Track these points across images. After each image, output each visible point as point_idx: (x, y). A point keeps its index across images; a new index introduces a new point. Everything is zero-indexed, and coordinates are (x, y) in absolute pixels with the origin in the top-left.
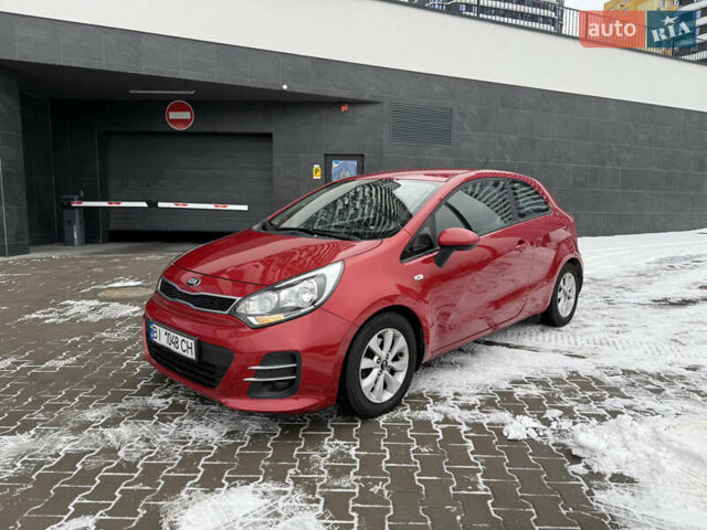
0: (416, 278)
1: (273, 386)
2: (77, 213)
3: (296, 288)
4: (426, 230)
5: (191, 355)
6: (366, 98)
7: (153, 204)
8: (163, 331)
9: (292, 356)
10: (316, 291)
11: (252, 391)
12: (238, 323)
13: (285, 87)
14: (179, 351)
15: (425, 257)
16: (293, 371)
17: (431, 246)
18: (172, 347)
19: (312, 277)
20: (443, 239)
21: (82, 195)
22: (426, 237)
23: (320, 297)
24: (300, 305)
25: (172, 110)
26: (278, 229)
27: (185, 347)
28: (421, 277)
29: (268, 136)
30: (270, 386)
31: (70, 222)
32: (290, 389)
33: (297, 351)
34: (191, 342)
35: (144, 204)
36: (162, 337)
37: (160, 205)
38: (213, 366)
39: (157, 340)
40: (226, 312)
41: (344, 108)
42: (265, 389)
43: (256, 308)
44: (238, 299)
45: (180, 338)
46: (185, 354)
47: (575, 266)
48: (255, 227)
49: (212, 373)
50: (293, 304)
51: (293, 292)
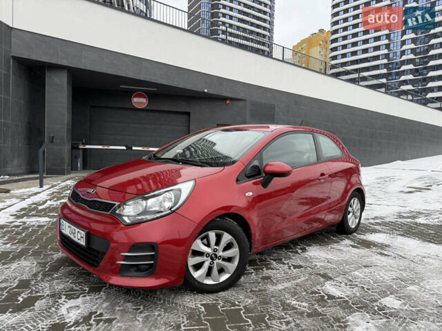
0: (247, 194)
1: (138, 268)
2: (81, 152)
3: (161, 198)
4: (256, 163)
5: (83, 242)
6: (240, 97)
7: (129, 148)
8: (68, 224)
9: (152, 246)
10: (173, 200)
11: (123, 271)
12: (116, 221)
13: (206, 91)
14: (76, 240)
15: (255, 181)
16: (152, 257)
17: (259, 174)
18: (72, 236)
19: (171, 190)
20: (268, 169)
21: (84, 141)
22: (255, 167)
23: (175, 204)
24: (162, 210)
25: (135, 97)
26: (159, 159)
27: (79, 237)
28: (251, 194)
29: (188, 114)
30: (135, 269)
31: (76, 157)
32: (149, 271)
33: (156, 243)
34: (83, 233)
35: (124, 148)
36: (67, 229)
37: (134, 148)
38: (98, 252)
39: (63, 231)
40: (108, 213)
41: (228, 102)
42: (132, 270)
43: (130, 211)
44: (117, 204)
45: (77, 230)
46: (79, 241)
47: (360, 194)
48: (144, 158)
49: (96, 256)
50: (157, 209)
51: (158, 200)
